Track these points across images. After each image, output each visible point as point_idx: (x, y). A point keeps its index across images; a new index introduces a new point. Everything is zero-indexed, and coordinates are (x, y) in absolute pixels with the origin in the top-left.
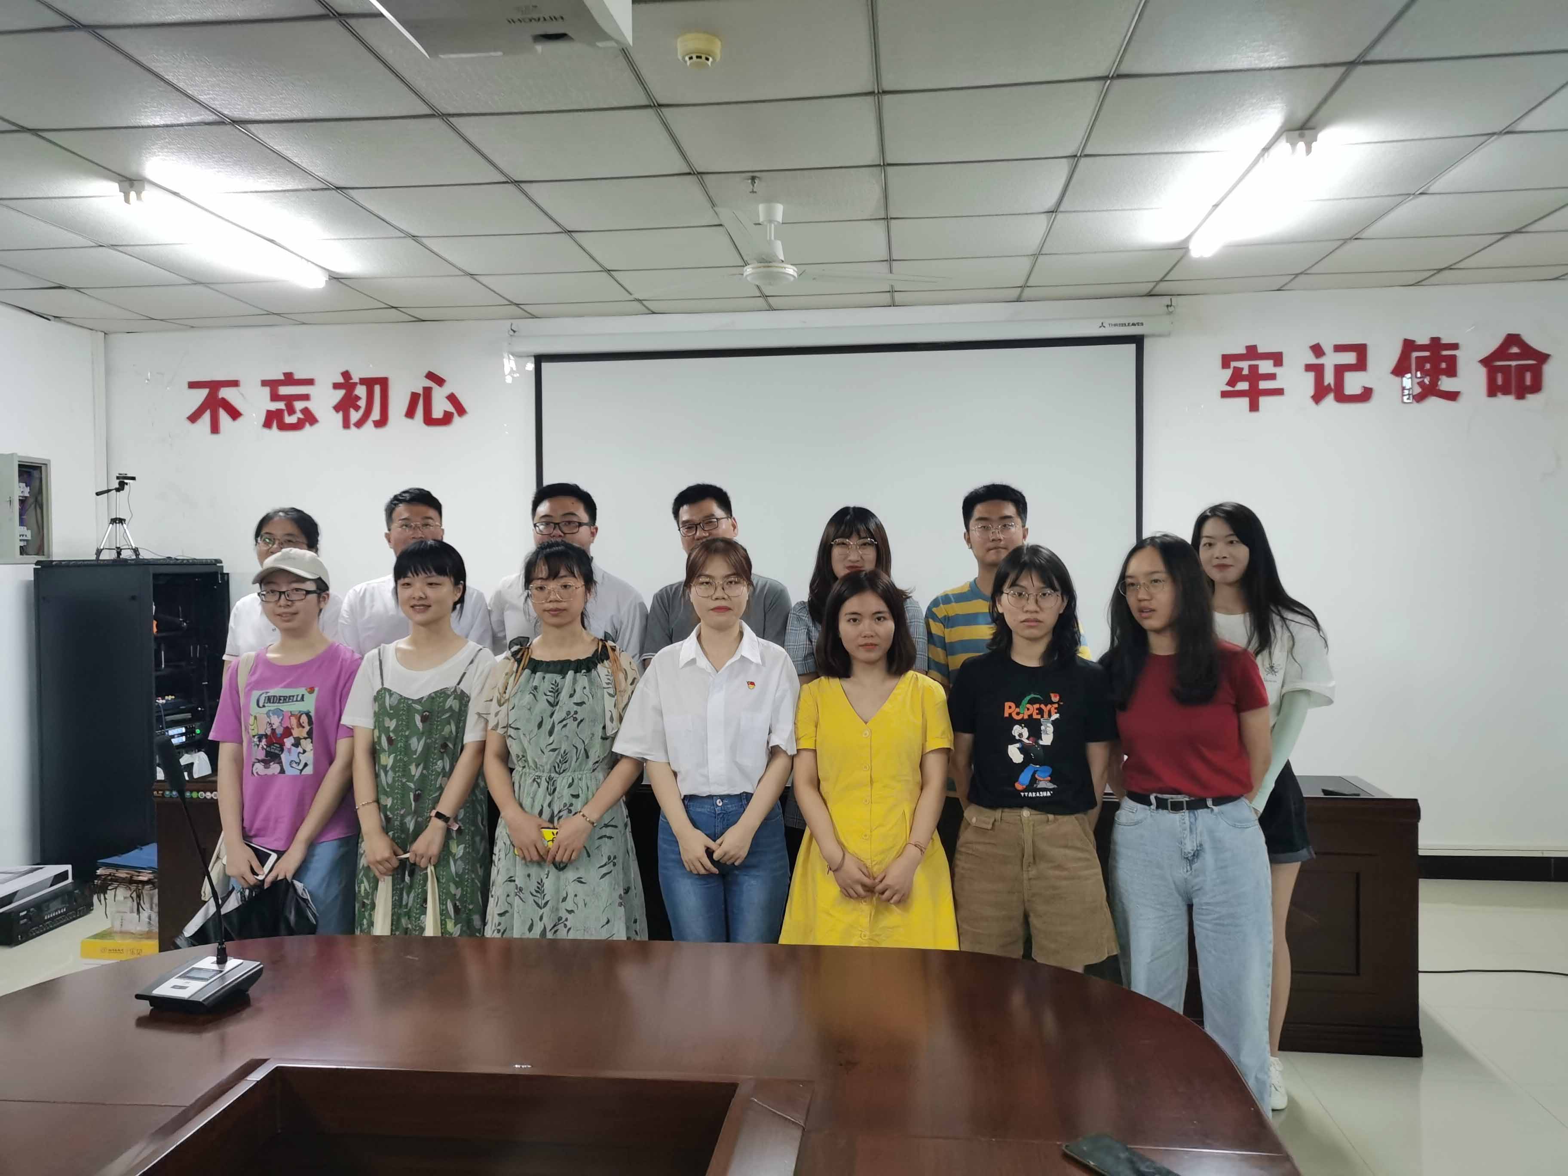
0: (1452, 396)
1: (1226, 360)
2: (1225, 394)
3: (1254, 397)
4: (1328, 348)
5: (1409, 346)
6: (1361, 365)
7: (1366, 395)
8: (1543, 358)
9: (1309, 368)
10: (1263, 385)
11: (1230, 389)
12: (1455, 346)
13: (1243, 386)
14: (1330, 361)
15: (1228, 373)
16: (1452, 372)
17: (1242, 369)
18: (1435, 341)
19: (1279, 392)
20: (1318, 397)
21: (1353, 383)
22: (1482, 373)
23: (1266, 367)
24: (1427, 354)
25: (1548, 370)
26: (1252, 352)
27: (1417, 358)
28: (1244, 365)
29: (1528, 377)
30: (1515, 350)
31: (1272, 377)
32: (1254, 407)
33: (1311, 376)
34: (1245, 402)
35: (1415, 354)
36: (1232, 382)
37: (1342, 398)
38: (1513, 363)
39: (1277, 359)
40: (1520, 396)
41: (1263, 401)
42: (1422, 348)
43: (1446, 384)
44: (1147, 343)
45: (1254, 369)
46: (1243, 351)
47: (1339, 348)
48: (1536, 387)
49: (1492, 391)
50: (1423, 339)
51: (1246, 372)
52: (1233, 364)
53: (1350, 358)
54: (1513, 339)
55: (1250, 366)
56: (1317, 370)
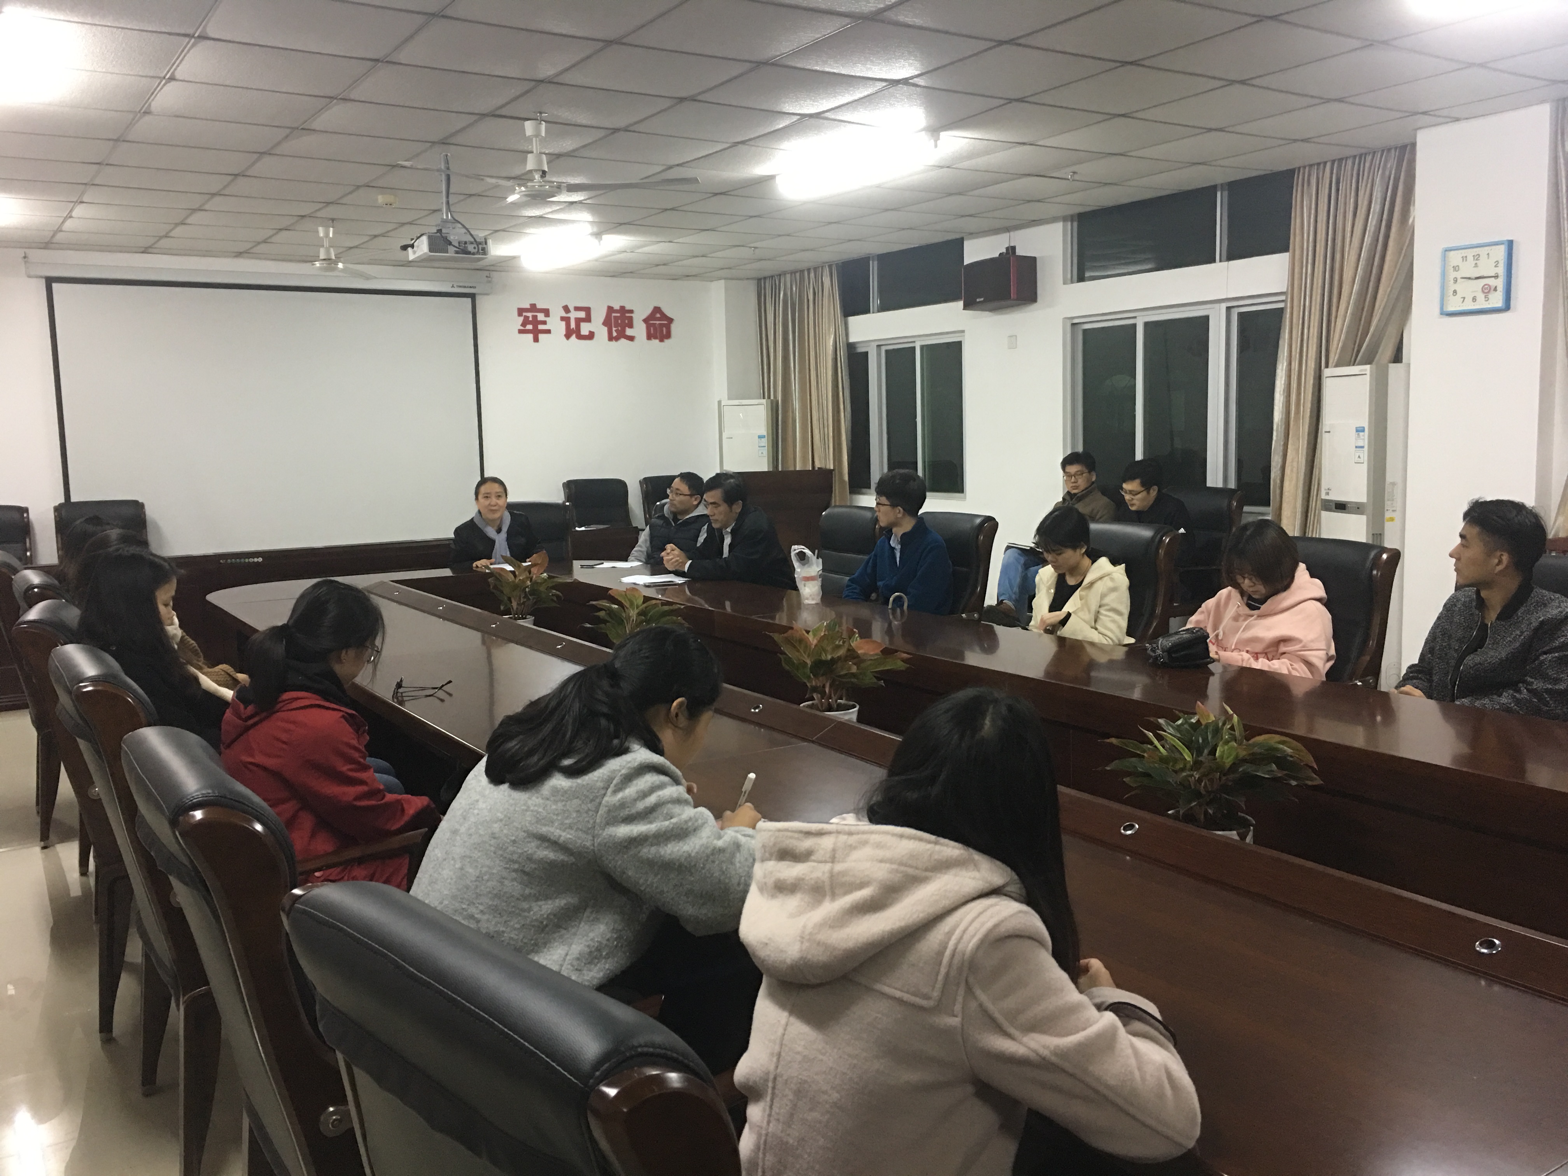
0: (631, 338)
1: (521, 311)
2: (520, 332)
3: (536, 334)
4: (571, 308)
5: (610, 309)
6: (588, 319)
7: (591, 336)
8: (671, 320)
9: (562, 319)
10: (541, 327)
11: (522, 328)
12: (631, 311)
13: (530, 327)
14: (573, 315)
15: (521, 319)
16: (631, 325)
17: (528, 317)
18: (622, 308)
19: (548, 332)
20: (568, 336)
21: (585, 329)
22: (644, 327)
23: (541, 317)
24: (619, 315)
25: (673, 327)
26: (533, 308)
27: (614, 317)
28: (530, 315)
29: (665, 331)
30: (658, 315)
31: (544, 323)
32: (536, 340)
33: (564, 323)
34: (530, 336)
35: (614, 315)
36: (524, 324)
37: (580, 337)
38: (658, 322)
39: (547, 312)
40: (661, 340)
41: (541, 336)
42: (616, 311)
43: (629, 332)
44: (478, 298)
45: (535, 317)
46: (528, 306)
47: (577, 309)
48: (668, 336)
49: (649, 337)
50: (617, 307)
51: (531, 319)
52: (524, 314)
53: (582, 314)
54: (657, 310)
55: (533, 316)
56: (566, 320)
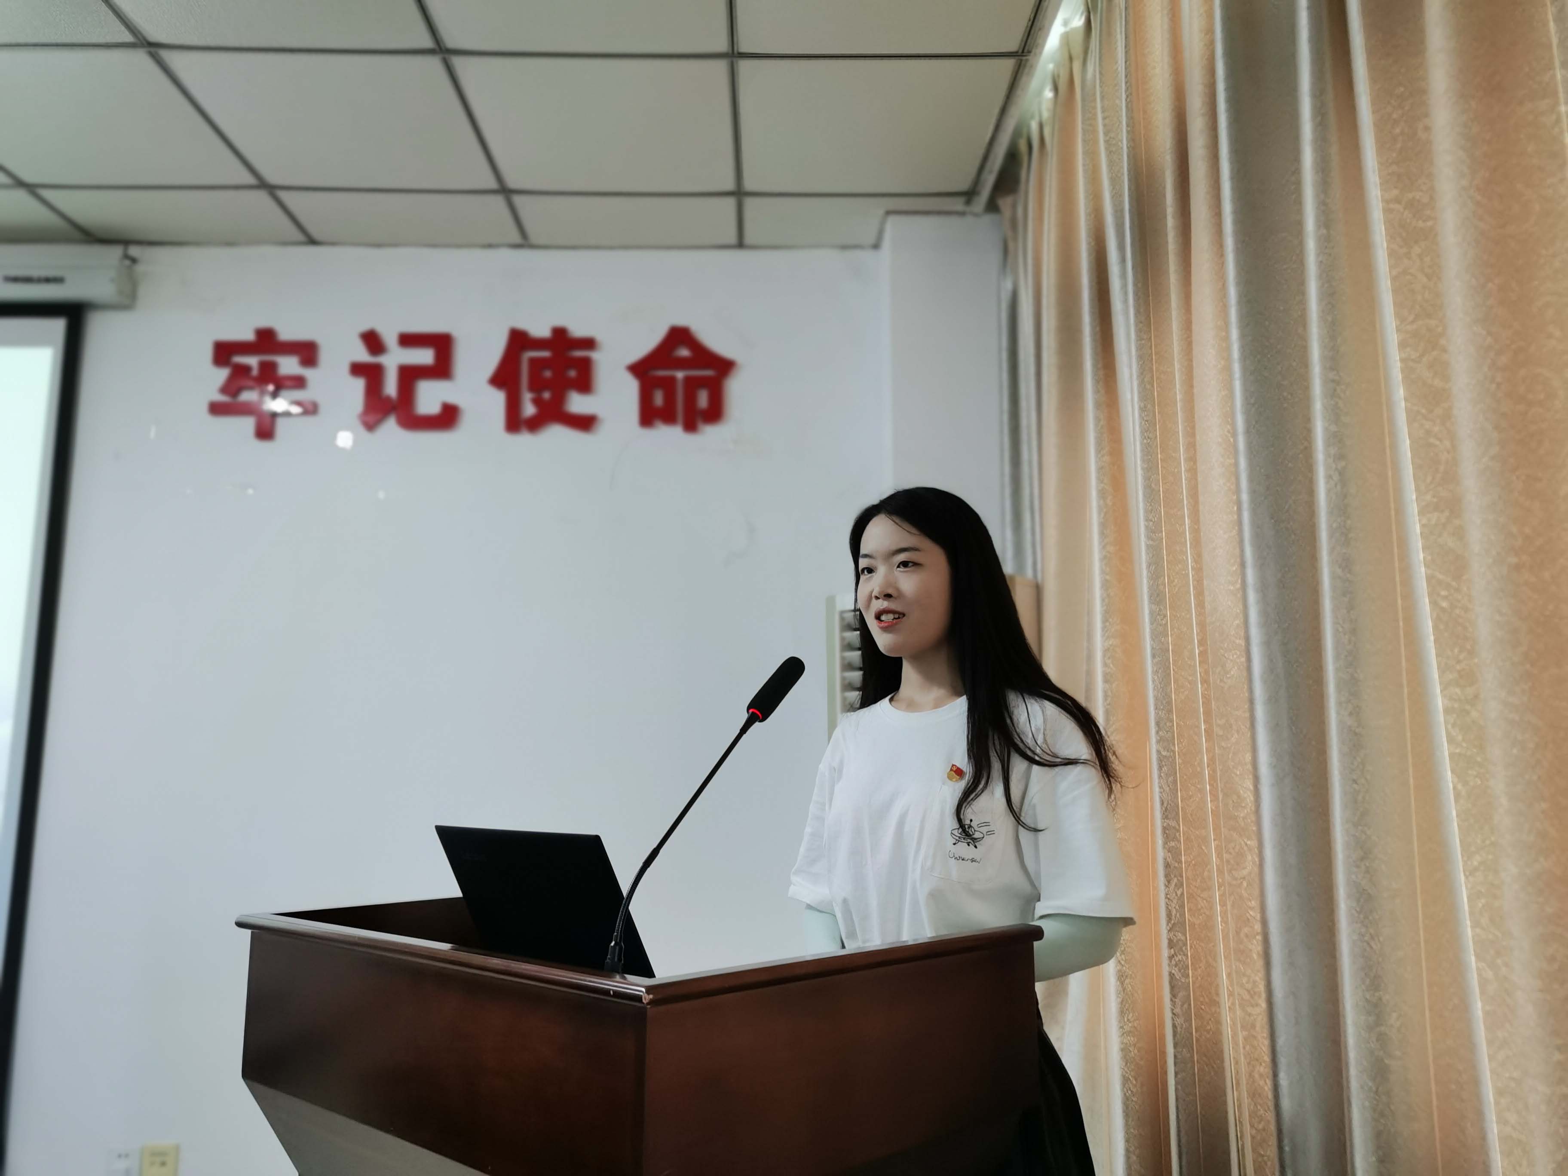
0: (585, 423)
1: (223, 352)
2: (216, 409)
4: (390, 338)
5: (518, 339)
6: (442, 369)
7: (448, 418)
8: (725, 367)
9: (357, 369)
10: (284, 397)
11: (225, 399)
12: (589, 343)
13: (248, 397)
14: (395, 358)
15: (222, 374)
16: (585, 384)
17: (248, 368)
18: (560, 333)
19: (309, 408)
20: (372, 420)
21: (429, 397)
22: (631, 387)
23: (288, 365)
24: (545, 354)
25: (734, 386)
26: (266, 341)
27: (533, 362)
28: (252, 361)
29: (703, 399)
30: (684, 352)
31: (298, 382)
33: (359, 385)
35: (529, 354)
36: (229, 389)
37: (412, 422)
38: (680, 375)
39: (308, 353)
40: (690, 426)
42: (539, 344)
43: (577, 403)
44: (91, 318)
45: (268, 368)
46: (248, 336)
47: (408, 340)
48: (714, 413)
49: (648, 417)
50: (540, 330)
51: (255, 372)
52: (234, 359)
53: (425, 356)
54: (679, 335)
55: (264, 364)
56: (370, 373)
